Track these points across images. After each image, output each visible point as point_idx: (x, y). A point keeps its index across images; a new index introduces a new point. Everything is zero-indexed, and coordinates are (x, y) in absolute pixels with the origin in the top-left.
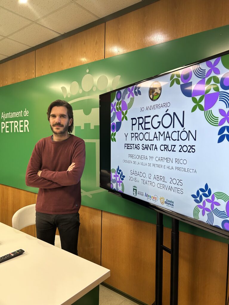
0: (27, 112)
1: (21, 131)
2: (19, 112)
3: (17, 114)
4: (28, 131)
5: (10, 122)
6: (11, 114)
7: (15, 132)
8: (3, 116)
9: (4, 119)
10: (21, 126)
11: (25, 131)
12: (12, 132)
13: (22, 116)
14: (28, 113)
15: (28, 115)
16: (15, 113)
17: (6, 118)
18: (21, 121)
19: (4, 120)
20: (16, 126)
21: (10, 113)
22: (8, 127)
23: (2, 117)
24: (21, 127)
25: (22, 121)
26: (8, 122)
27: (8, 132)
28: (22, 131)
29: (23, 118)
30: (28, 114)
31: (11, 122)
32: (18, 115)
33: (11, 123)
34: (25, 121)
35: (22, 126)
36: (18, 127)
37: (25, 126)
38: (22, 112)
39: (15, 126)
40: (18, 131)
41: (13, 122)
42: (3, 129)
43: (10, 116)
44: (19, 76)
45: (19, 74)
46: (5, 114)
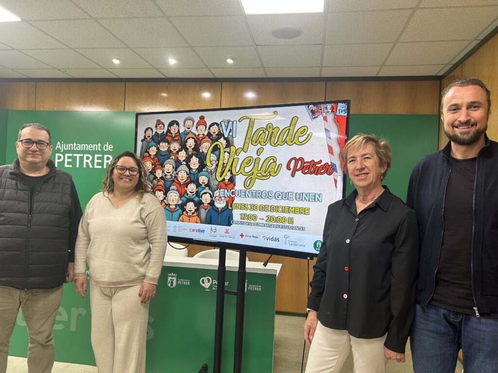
0: (111, 146)
1: (96, 167)
3: (91, 146)
5: (75, 155)
6: (79, 146)
7: (85, 166)
9: (61, 150)
11: (105, 167)
12: (78, 166)
13: (100, 150)
15: (112, 150)
16: (86, 145)
18: (96, 156)
20: (88, 161)
22: (70, 160)
23: (59, 148)
24: (97, 162)
25: (101, 156)
26: (71, 155)
27: (71, 166)
28: (100, 167)
31: (78, 155)
32: (91, 148)
33: (76, 157)
34: (106, 156)
35: (100, 161)
37: (105, 161)
38: (99, 145)
39: (85, 161)
40: (91, 167)
42: (58, 162)
43: (76, 148)
44: (94, 104)
45: (94, 102)
46: (65, 144)
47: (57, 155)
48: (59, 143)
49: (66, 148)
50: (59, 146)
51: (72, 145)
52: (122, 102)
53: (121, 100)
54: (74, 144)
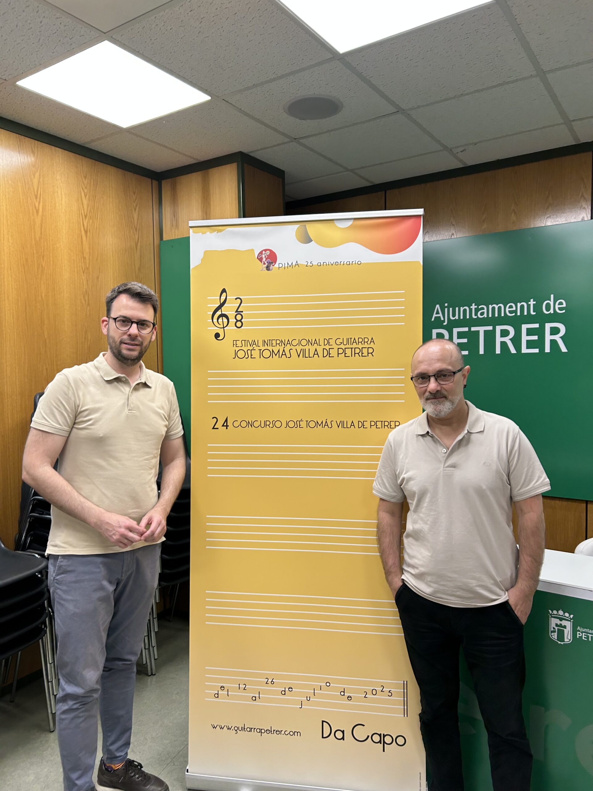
0: (561, 303)
2: (519, 305)
3: (511, 307)
4: (564, 349)
5: (473, 329)
6: (483, 309)
7: (498, 351)
8: (441, 315)
9: (444, 321)
10: (525, 338)
11: (547, 350)
12: (482, 352)
13: (532, 313)
14: (564, 305)
15: (564, 311)
16: (501, 305)
17: (452, 318)
18: (524, 327)
19: (444, 324)
20: (507, 340)
21: (473, 307)
22: (465, 340)
23: (438, 318)
24: (528, 341)
25: (537, 326)
28: (536, 351)
29: (542, 319)
30: (560, 309)
31: (481, 330)
32: (511, 312)
33: (477, 332)
34: (548, 326)
35: (535, 338)
36: (516, 341)
37: (548, 337)
38: (532, 303)
39: (499, 339)
40: (513, 351)
41: (490, 328)
43: (476, 315)
44: (513, 215)
45: (514, 210)
46: (451, 309)
47: (435, 332)
49: (454, 315)
50: (438, 313)
51: (466, 308)
52: (585, 199)
53: (582, 196)
54: (471, 307)
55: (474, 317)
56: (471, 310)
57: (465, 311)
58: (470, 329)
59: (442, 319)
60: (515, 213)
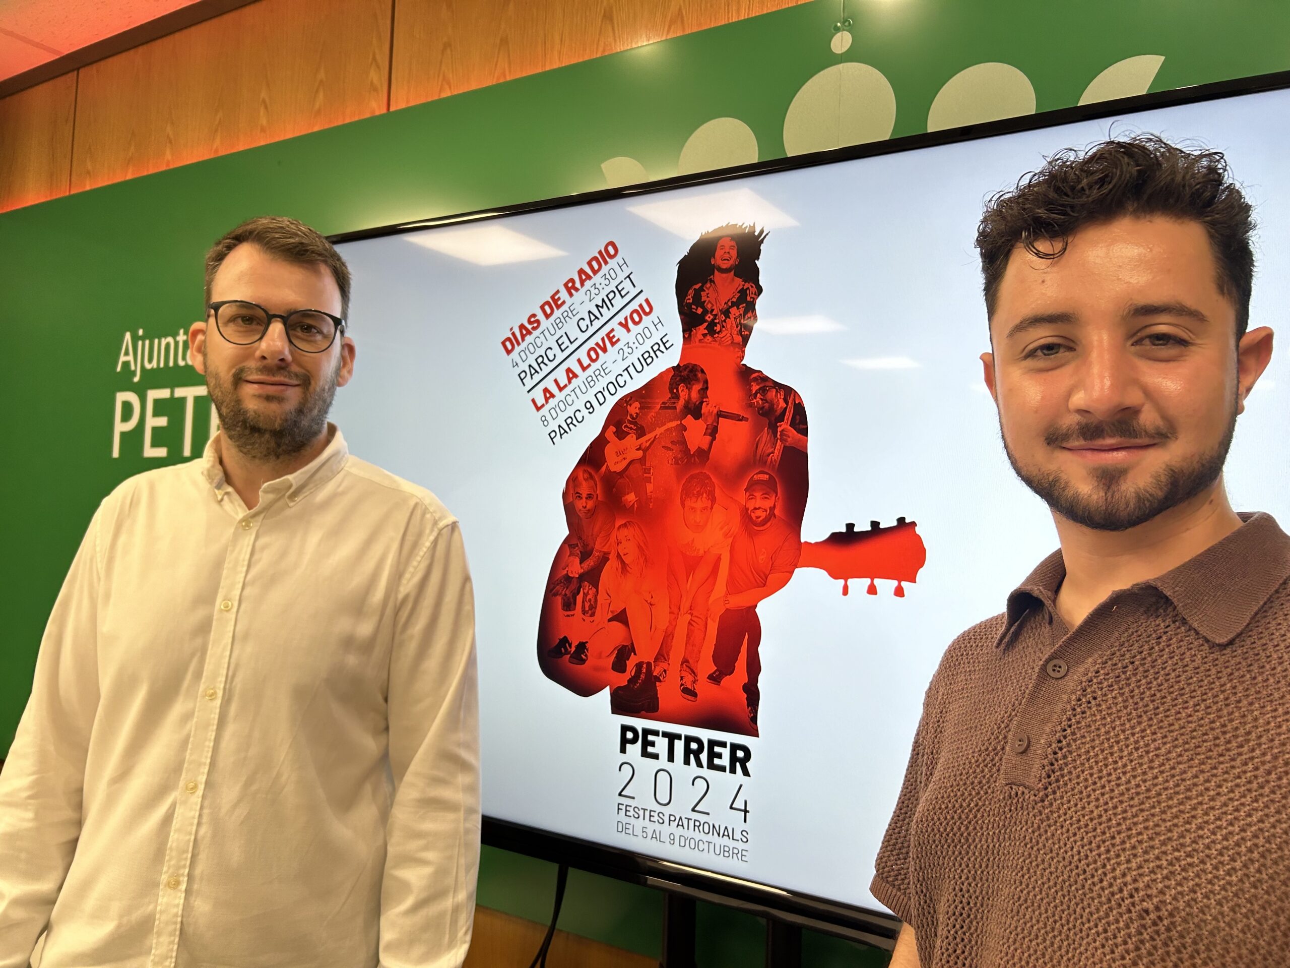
8: (130, 358)
19: (136, 379)
27: (163, 452)
31: (190, 394)
42: (123, 435)
43: (184, 358)
44: (262, 111)
45: (264, 101)
46: (147, 342)
47: (122, 397)
48: (128, 336)
49: (150, 361)
50: (127, 354)
51: (170, 339)
52: (378, 67)
53: (374, 59)
54: (178, 338)
55: (181, 363)
56: (176, 343)
57: (168, 345)
58: (172, 393)
59: (133, 368)
60: (266, 107)
